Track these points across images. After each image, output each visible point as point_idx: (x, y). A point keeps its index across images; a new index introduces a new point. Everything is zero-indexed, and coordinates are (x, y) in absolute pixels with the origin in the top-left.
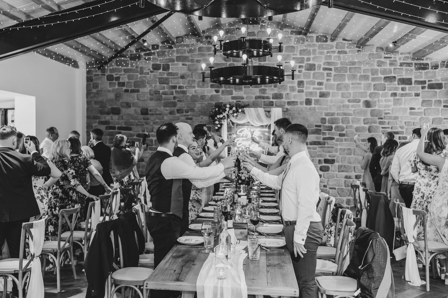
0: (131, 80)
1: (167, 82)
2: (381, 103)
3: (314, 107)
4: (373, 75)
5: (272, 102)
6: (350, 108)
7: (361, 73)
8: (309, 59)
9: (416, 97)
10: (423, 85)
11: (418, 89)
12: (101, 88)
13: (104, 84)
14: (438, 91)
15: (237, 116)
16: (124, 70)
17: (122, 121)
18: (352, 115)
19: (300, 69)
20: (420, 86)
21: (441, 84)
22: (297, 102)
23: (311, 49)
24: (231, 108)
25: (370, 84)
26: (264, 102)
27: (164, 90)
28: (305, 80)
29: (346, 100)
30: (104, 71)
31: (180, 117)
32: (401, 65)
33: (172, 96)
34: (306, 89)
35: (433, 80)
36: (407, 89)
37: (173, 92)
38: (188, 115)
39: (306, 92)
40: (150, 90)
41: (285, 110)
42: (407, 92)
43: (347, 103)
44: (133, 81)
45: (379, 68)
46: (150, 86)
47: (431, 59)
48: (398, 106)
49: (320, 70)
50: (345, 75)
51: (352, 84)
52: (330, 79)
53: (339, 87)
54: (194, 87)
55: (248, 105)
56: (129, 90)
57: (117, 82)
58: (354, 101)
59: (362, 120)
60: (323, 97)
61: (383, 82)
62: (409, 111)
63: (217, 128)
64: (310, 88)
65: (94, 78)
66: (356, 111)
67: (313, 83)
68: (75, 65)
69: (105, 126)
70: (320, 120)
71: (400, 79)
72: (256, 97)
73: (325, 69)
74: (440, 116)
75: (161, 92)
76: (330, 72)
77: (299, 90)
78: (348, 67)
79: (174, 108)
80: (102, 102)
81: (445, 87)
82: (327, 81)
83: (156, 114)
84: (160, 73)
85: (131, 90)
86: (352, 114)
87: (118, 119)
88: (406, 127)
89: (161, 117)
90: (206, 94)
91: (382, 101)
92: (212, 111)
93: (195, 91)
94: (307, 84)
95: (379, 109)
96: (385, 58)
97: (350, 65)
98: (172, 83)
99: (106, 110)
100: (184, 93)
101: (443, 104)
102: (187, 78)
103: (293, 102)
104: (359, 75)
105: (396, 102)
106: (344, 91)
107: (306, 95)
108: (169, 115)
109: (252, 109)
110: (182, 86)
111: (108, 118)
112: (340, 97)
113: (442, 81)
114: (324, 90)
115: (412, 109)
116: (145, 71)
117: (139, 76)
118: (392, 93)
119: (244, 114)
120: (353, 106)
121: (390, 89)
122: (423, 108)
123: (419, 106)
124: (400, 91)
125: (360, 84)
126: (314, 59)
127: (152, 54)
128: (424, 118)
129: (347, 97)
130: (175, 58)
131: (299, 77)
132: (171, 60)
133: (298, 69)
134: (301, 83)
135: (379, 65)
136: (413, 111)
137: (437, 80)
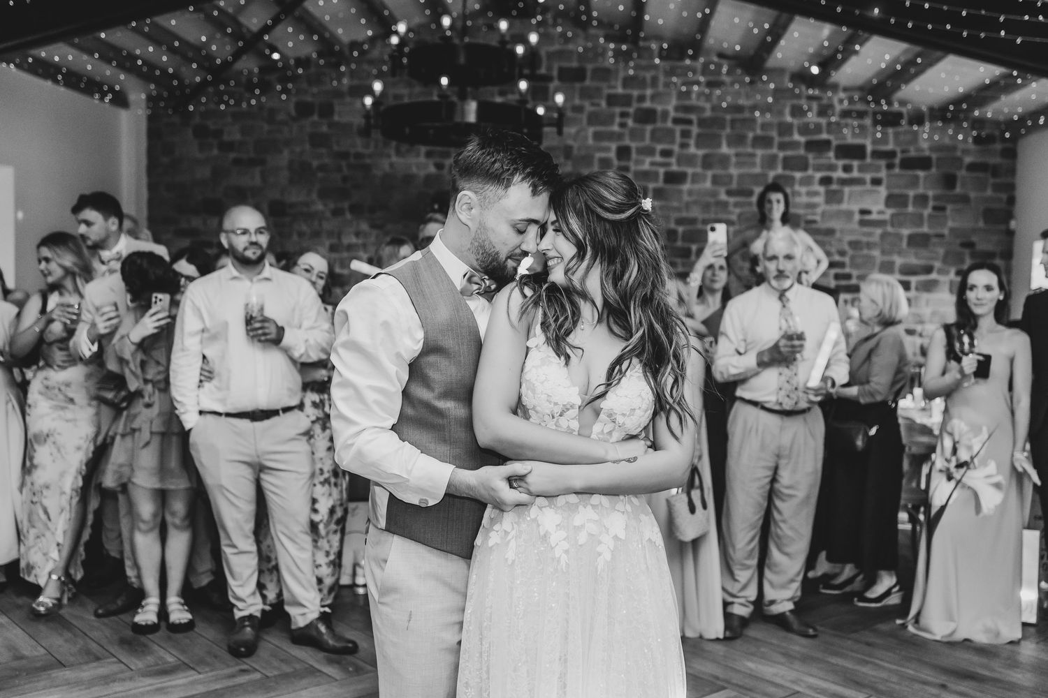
0: (247, 136)
1: (327, 142)
2: (798, 199)
4: (783, 136)
6: (731, 208)
7: (754, 130)
8: (641, 98)
9: (874, 187)
10: (889, 161)
11: (878, 169)
12: (181, 153)
13: (187, 145)
14: (921, 174)
18: (734, 225)
19: (624, 120)
20: (883, 162)
21: (929, 159)
23: (648, 75)
25: (774, 158)
27: (321, 162)
28: (633, 145)
29: (722, 190)
30: (186, 116)
32: (846, 114)
33: (339, 175)
34: (635, 165)
35: (911, 149)
36: (855, 169)
37: (341, 165)
39: (635, 171)
40: (290, 161)
42: (855, 174)
43: (723, 197)
44: (252, 139)
45: (796, 122)
46: (291, 151)
47: (907, 104)
48: (835, 207)
49: (666, 122)
50: (721, 135)
51: (737, 155)
52: (688, 144)
53: (707, 162)
54: (388, 156)
56: (242, 159)
57: (216, 141)
58: (740, 193)
60: (673, 184)
61: (802, 152)
62: (857, 217)
64: (642, 162)
65: (164, 130)
66: (744, 216)
67: (650, 151)
68: (121, 100)
69: (189, 239)
71: (839, 147)
73: (677, 121)
74: (925, 229)
75: (314, 166)
76: (689, 127)
78: (728, 117)
79: (344, 202)
80: (182, 186)
81: (937, 166)
82: (681, 148)
84: (313, 122)
85: (248, 160)
86: (734, 221)
88: (850, 252)
90: (414, 170)
91: (799, 194)
93: (392, 165)
94: (637, 154)
96: (808, 98)
97: (732, 113)
98: (338, 146)
99: (192, 204)
100: (367, 168)
101: (931, 203)
104: (751, 135)
105: (833, 197)
106: (719, 172)
108: (331, 217)
110: (361, 153)
111: (196, 222)
112: (708, 184)
113: (931, 152)
114: (675, 168)
115: (864, 212)
116: (278, 118)
117: (266, 127)
118: (822, 178)
120: (736, 205)
121: (818, 168)
122: (890, 212)
123: (881, 207)
124: (840, 174)
125: (753, 155)
126: (653, 98)
127: (295, 78)
128: (890, 234)
129: (725, 184)
130: (345, 89)
131: (620, 136)
132: (338, 94)
133: (618, 120)
134: (623, 152)
135: (793, 114)
136: (867, 217)
137: (919, 150)
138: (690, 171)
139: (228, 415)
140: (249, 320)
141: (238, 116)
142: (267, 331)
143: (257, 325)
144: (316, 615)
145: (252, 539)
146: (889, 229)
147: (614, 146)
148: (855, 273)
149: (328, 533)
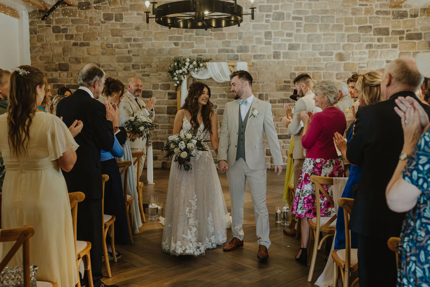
0: (80, 31)
1: (120, 34)
2: (355, 56)
3: (283, 61)
4: (347, 24)
5: (237, 56)
6: (322, 62)
7: (333, 22)
8: (277, 7)
9: (393, 49)
10: (400, 36)
11: (395, 40)
12: (46, 41)
13: (50, 36)
14: (417, 41)
15: (197, 71)
16: (72, 20)
17: (71, 78)
18: (324, 70)
19: (267, 19)
20: (398, 36)
21: (421, 34)
22: (265, 55)
24: (191, 63)
25: (344, 35)
26: (228, 55)
27: (117, 44)
28: (273, 31)
29: (317, 52)
30: (49, 22)
31: (136, 73)
32: (377, 12)
33: (127, 50)
34: (274, 41)
35: (412, 29)
36: (384, 40)
37: (127, 45)
38: (145, 72)
39: (274, 44)
40: (102, 43)
41: (251, 64)
42: (384, 43)
44: (83, 33)
45: (354, 17)
46: (102, 38)
47: (410, 6)
48: (374, 59)
49: (289, 19)
50: (317, 25)
51: (324, 35)
52: (300, 30)
53: (309, 40)
54: (151, 40)
55: (211, 59)
56: (78, 43)
57: (64, 34)
58: (326, 54)
59: (335, 75)
60: (293, 50)
61: (357, 32)
63: (176, 85)
64: (278, 39)
65: (38, 29)
66: (328, 65)
67: (282, 34)
68: (14, 13)
69: (53, 84)
70: (289, 75)
71: (376, 29)
72: (219, 50)
73: (294, 18)
75: (114, 46)
76: (300, 21)
77: (266, 42)
78: (320, 16)
79: (129, 63)
80: (48, 57)
81: (425, 37)
82: (297, 32)
83: (109, 70)
84: (112, 23)
85: (80, 44)
86: (324, 68)
87: (67, 77)
89: (115, 73)
90: (164, 47)
91: (356, 53)
92: (170, 66)
93: (152, 44)
94: (275, 35)
95: (353, 62)
96: (360, 5)
97: (322, 14)
98: (125, 36)
99: (53, 66)
100: (140, 46)
102: (143, 29)
103: (260, 55)
104: (331, 24)
105: (372, 55)
106: (315, 43)
107: (274, 48)
108: (123, 71)
109: (215, 64)
110: (137, 39)
111: (56, 75)
112: (310, 50)
113: (421, 30)
114: (294, 42)
116: (95, 22)
117: (89, 27)
118: (367, 45)
119: (206, 69)
121: (365, 41)
124: (376, 43)
125: (332, 35)
126: (282, 7)
127: (103, 2)
129: (318, 50)
131: (266, 27)
133: (265, 19)
134: (268, 34)
135: (353, 14)
137: (416, 29)
141: (74, 22)
147: (263, 32)
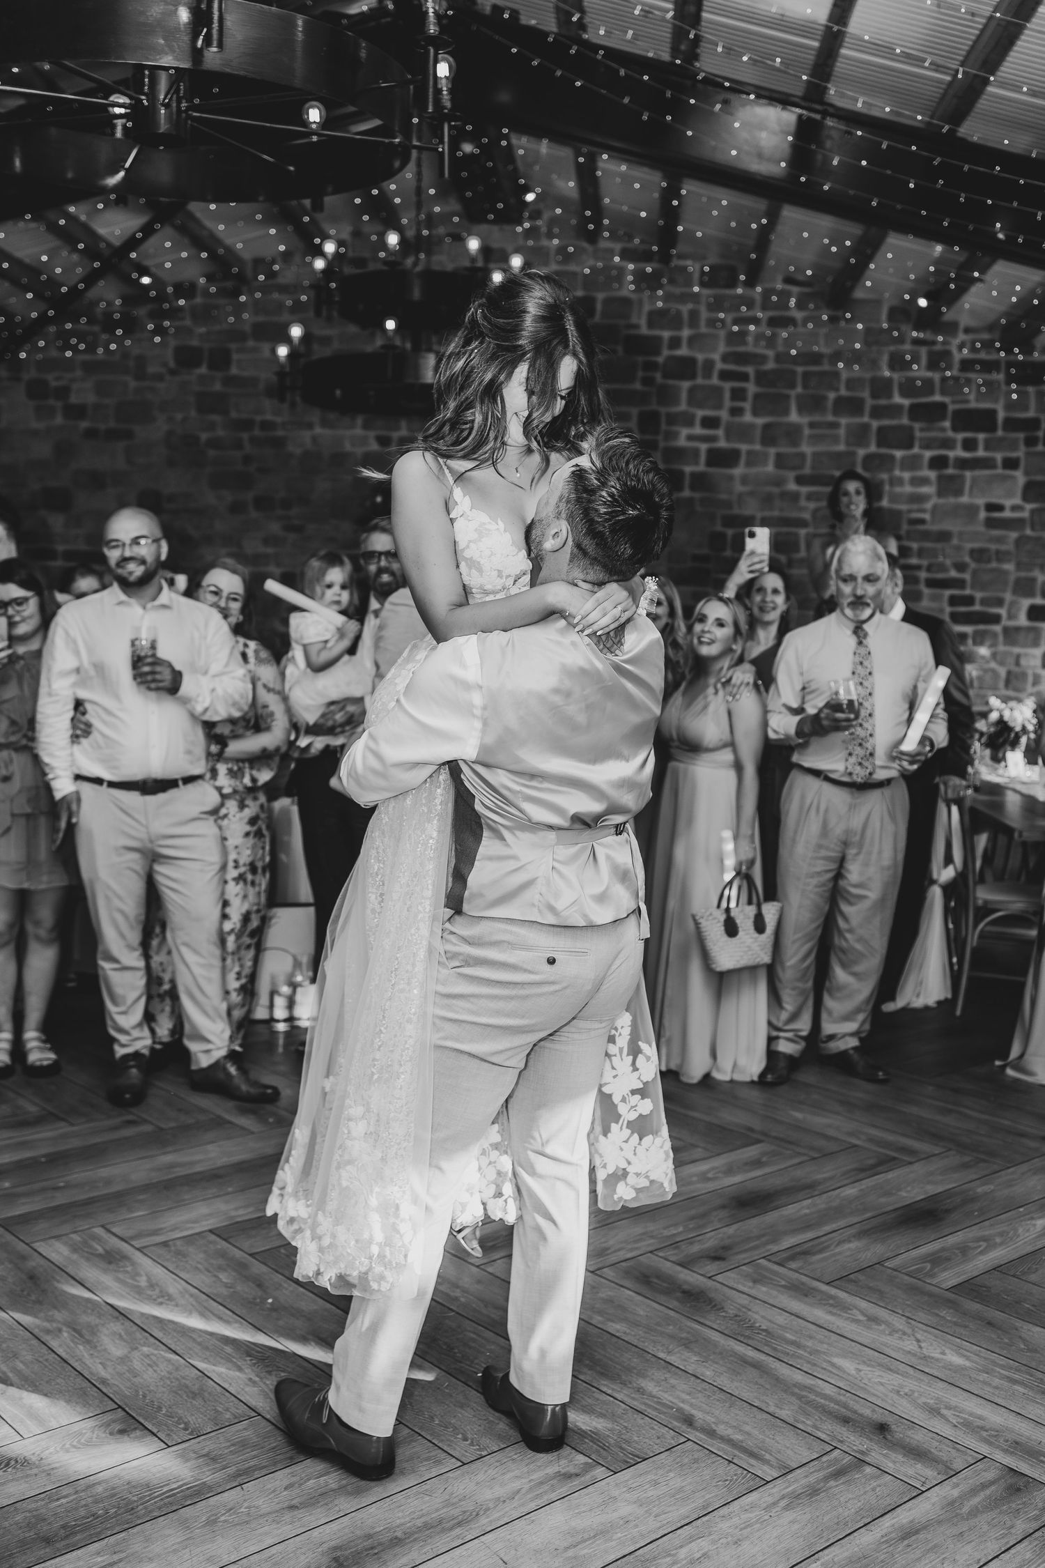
0: (105, 396)
1: (222, 406)
2: (898, 489)
3: (692, 499)
4: (878, 397)
6: (803, 503)
7: (837, 390)
8: (675, 343)
9: (1007, 471)
10: (1029, 434)
11: (1013, 446)
12: (8, 422)
13: (18, 410)
17: (77, 531)
19: (649, 375)
20: (1021, 435)
23: (685, 309)
25: (865, 428)
27: (213, 434)
28: (663, 410)
29: (791, 475)
30: (16, 366)
32: (966, 365)
33: (239, 454)
34: (666, 439)
36: (981, 446)
37: (241, 439)
38: (290, 518)
39: (665, 449)
40: (168, 433)
42: (981, 453)
43: (792, 486)
44: (113, 401)
45: (896, 377)
46: (169, 418)
48: (951, 500)
49: (710, 377)
50: (789, 395)
51: (812, 425)
52: (742, 409)
53: (769, 436)
54: (310, 426)
56: (98, 429)
57: (60, 404)
58: (813, 480)
60: (720, 467)
61: (905, 421)
62: (983, 515)
64: (676, 436)
66: (819, 514)
67: (690, 421)
70: (706, 540)
71: (959, 413)
73: (724, 375)
75: (202, 441)
76: (743, 385)
78: (800, 370)
79: (246, 492)
80: (11, 469)
82: (732, 415)
83: (187, 511)
84: (200, 376)
85: (106, 431)
86: (806, 520)
87: (66, 526)
88: (973, 565)
89: (204, 519)
90: (348, 447)
91: (900, 482)
93: (315, 439)
94: (668, 423)
96: (914, 342)
98: (238, 411)
99: (26, 496)
100: (279, 443)
104: (832, 395)
105: (949, 486)
106: (786, 449)
110: (270, 422)
112: (770, 468)
114: (722, 444)
115: (991, 507)
116: (150, 370)
117: (133, 384)
118: (933, 458)
120: (810, 497)
121: (927, 445)
122: (1029, 506)
123: (1017, 501)
124: (959, 452)
125: (835, 425)
126: (692, 340)
127: (175, 313)
128: (1029, 538)
129: (793, 468)
130: (247, 328)
131: (644, 398)
132: (237, 335)
135: (892, 367)
136: (996, 515)
138: (744, 447)
139: (112, 785)
140: (137, 661)
141: (91, 368)
142: (158, 677)
143: (146, 669)
144: (223, 1052)
145: (138, 953)
146: (1028, 532)
148: (978, 595)
149: (239, 948)
